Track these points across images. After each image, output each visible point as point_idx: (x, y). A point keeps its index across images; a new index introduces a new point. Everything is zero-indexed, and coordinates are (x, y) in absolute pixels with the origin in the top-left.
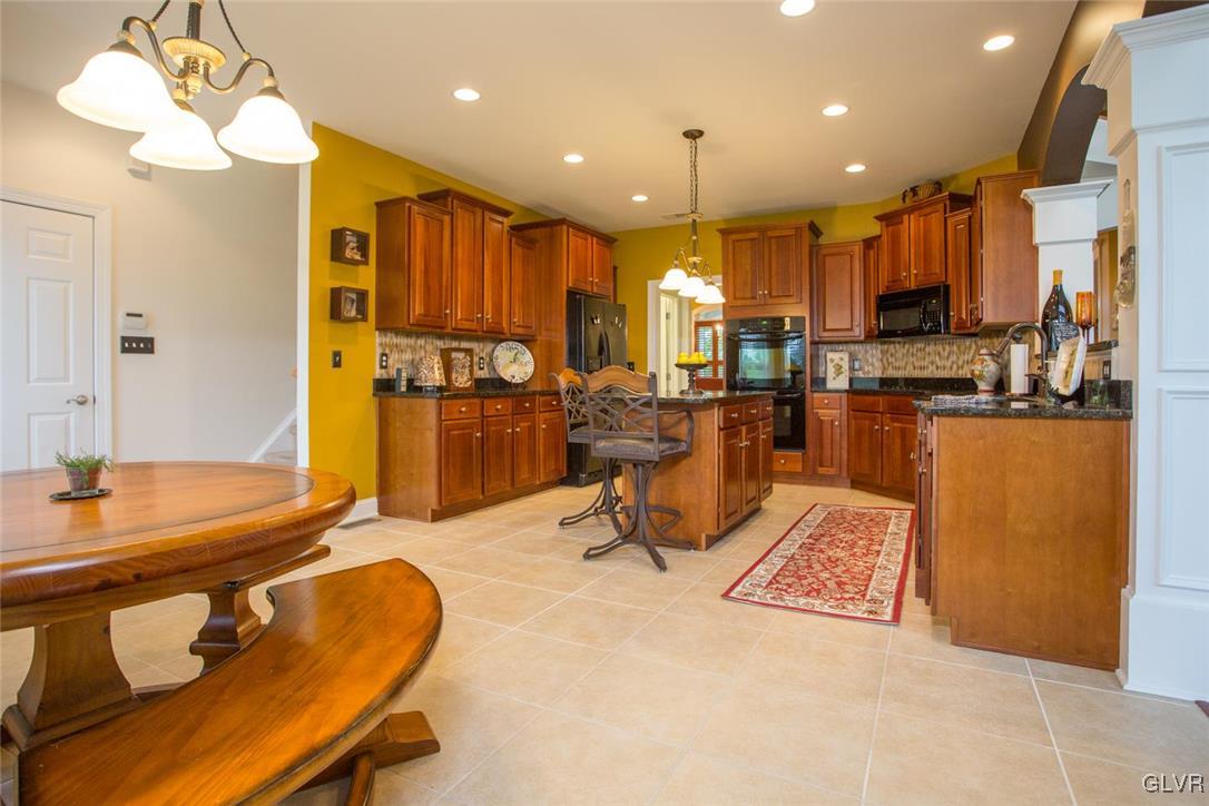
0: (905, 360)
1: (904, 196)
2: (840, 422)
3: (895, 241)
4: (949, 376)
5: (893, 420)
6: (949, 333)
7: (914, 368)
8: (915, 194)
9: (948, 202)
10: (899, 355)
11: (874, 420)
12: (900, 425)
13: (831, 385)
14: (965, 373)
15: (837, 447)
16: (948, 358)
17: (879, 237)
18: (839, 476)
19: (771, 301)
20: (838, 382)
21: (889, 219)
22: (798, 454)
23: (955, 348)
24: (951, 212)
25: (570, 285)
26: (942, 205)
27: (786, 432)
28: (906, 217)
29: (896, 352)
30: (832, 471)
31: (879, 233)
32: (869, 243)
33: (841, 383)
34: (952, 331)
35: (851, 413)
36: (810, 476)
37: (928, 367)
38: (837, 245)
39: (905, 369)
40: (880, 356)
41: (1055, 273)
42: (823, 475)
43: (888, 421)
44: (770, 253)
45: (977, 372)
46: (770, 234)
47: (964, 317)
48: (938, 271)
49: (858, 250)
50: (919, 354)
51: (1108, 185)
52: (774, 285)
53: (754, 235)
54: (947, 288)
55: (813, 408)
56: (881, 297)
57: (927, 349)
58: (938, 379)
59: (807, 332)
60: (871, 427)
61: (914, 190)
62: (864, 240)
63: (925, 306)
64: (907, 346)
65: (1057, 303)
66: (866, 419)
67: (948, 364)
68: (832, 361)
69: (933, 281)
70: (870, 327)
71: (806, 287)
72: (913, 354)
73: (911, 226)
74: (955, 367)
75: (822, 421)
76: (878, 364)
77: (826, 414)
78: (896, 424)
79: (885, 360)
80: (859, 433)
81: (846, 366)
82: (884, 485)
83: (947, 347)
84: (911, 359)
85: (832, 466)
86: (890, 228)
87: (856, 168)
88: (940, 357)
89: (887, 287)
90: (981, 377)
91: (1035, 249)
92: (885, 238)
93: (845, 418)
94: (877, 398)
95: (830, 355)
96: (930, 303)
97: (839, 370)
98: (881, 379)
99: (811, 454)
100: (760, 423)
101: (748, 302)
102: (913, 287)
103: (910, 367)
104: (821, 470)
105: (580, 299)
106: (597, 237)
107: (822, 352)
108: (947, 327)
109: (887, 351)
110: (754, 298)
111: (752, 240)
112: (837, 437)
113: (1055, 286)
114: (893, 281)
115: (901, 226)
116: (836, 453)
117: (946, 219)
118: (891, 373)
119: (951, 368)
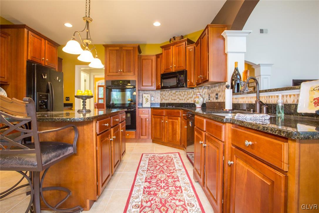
0: (169, 97)
1: (170, 40)
2: (149, 119)
3: (168, 55)
4: (184, 103)
5: (169, 118)
6: (187, 87)
7: (172, 100)
8: (175, 39)
9: (187, 42)
10: (167, 95)
11: (161, 118)
12: (171, 120)
13: (144, 106)
14: (190, 101)
15: (147, 128)
16: (184, 96)
17: (162, 54)
18: (148, 138)
19: (123, 74)
20: (147, 105)
21: (165, 47)
22: (133, 131)
23: (186, 93)
24: (187, 45)
25: (29, 58)
26: (184, 43)
27: (130, 124)
28: (171, 47)
29: (166, 94)
30: (145, 137)
31: (162, 52)
32: (158, 56)
33: (148, 105)
34: (188, 86)
35: (153, 116)
36: (138, 139)
37: (177, 99)
38: (147, 56)
39: (169, 100)
40: (160, 95)
41: (235, 63)
42: (143, 139)
43: (167, 119)
44: (123, 55)
45: (197, 101)
46: (124, 48)
47: (192, 81)
48: (183, 65)
49: (154, 58)
50: (174, 95)
51: (250, 33)
52: (125, 68)
53: (118, 48)
54: (186, 71)
55: (139, 114)
56: (162, 74)
57: (176, 93)
58: (180, 103)
59: (137, 86)
60: (160, 121)
61: (174, 38)
62: (156, 55)
63: (179, 78)
64: (169, 92)
65: (237, 75)
66: (158, 118)
67: (184, 98)
68: (145, 97)
69: (181, 69)
70: (158, 85)
71: (136, 70)
72: (171, 95)
73: (173, 50)
74: (186, 99)
75: (142, 119)
76: (159, 98)
77: (143, 116)
78: (170, 120)
79: (162, 97)
80: (156, 123)
81: (149, 99)
82: (165, 142)
83: (183, 93)
84: (171, 97)
85: (146, 135)
86: (166, 51)
87: (157, 24)
88: (181, 96)
89: (164, 71)
90: (198, 103)
91: (226, 55)
92: (164, 54)
93: (150, 117)
94: (162, 110)
95: (144, 95)
96: (181, 76)
97: (147, 100)
98: (160, 103)
99: (138, 132)
100: (120, 124)
101: (115, 74)
102: (174, 71)
103: (170, 99)
104: (142, 137)
105: (34, 65)
106: (47, 40)
107: (141, 94)
108: (186, 85)
109: (163, 94)
110: (117, 72)
111: (116, 50)
112: (147, 125)
113: (235, 68)
114: (167, 69)
115: (170, 50)
116: (147, 130)
117: (186, 47)
118: (164, 101)
119: (185, 100)
